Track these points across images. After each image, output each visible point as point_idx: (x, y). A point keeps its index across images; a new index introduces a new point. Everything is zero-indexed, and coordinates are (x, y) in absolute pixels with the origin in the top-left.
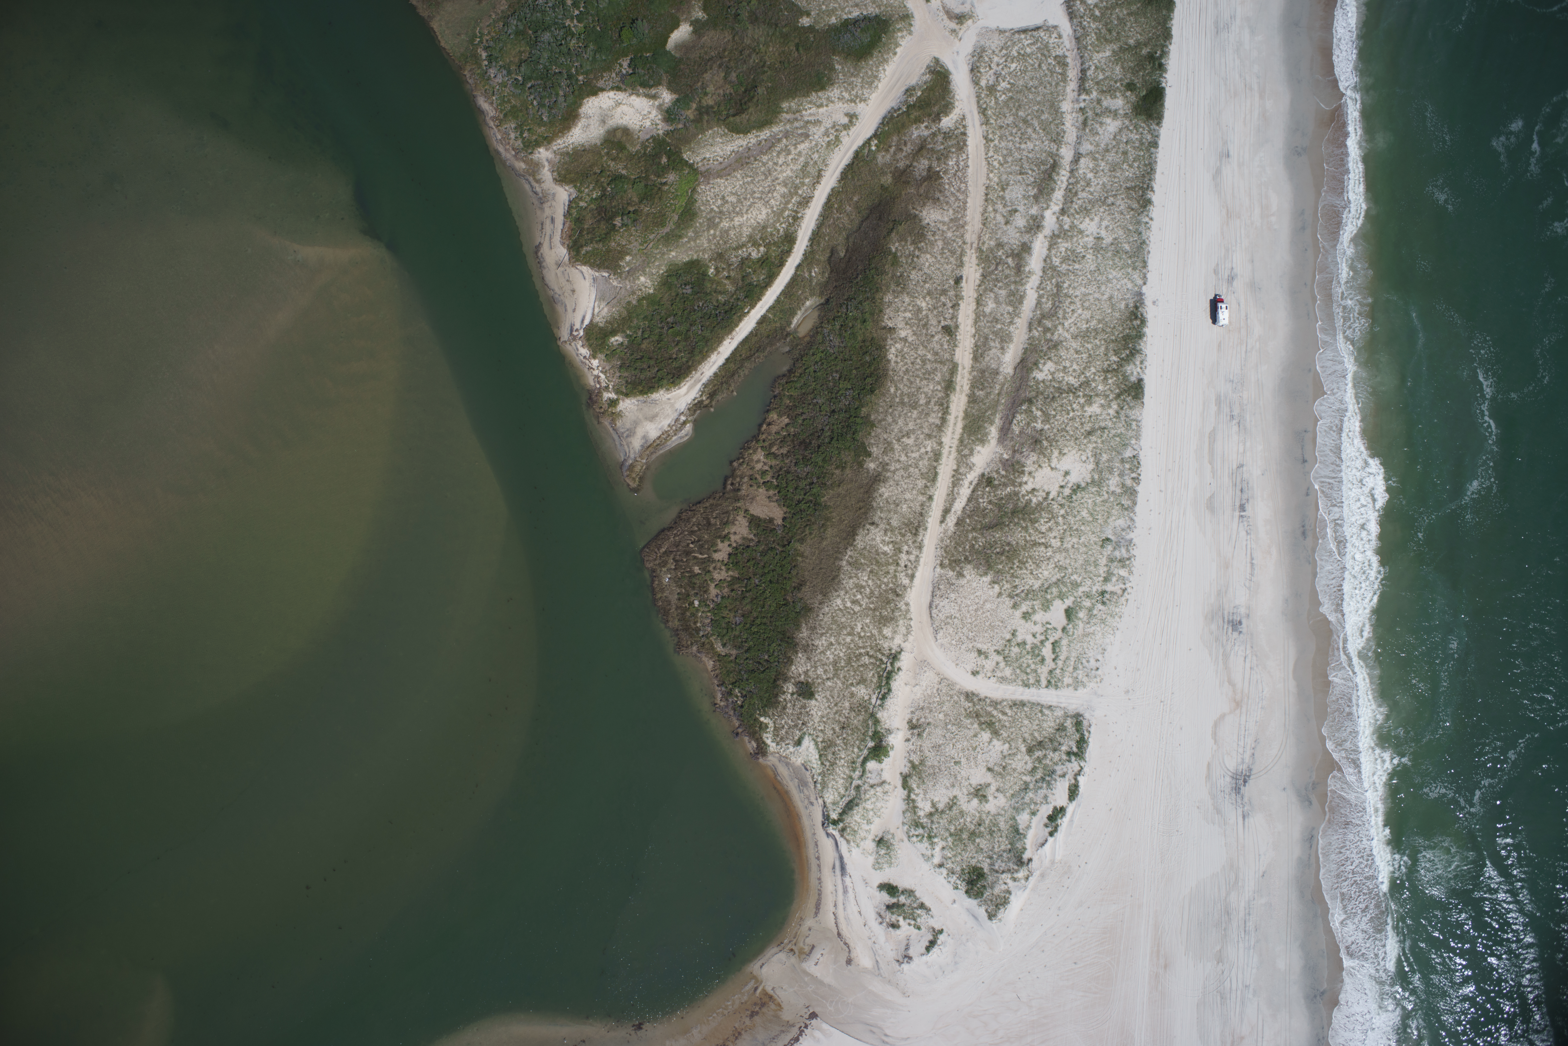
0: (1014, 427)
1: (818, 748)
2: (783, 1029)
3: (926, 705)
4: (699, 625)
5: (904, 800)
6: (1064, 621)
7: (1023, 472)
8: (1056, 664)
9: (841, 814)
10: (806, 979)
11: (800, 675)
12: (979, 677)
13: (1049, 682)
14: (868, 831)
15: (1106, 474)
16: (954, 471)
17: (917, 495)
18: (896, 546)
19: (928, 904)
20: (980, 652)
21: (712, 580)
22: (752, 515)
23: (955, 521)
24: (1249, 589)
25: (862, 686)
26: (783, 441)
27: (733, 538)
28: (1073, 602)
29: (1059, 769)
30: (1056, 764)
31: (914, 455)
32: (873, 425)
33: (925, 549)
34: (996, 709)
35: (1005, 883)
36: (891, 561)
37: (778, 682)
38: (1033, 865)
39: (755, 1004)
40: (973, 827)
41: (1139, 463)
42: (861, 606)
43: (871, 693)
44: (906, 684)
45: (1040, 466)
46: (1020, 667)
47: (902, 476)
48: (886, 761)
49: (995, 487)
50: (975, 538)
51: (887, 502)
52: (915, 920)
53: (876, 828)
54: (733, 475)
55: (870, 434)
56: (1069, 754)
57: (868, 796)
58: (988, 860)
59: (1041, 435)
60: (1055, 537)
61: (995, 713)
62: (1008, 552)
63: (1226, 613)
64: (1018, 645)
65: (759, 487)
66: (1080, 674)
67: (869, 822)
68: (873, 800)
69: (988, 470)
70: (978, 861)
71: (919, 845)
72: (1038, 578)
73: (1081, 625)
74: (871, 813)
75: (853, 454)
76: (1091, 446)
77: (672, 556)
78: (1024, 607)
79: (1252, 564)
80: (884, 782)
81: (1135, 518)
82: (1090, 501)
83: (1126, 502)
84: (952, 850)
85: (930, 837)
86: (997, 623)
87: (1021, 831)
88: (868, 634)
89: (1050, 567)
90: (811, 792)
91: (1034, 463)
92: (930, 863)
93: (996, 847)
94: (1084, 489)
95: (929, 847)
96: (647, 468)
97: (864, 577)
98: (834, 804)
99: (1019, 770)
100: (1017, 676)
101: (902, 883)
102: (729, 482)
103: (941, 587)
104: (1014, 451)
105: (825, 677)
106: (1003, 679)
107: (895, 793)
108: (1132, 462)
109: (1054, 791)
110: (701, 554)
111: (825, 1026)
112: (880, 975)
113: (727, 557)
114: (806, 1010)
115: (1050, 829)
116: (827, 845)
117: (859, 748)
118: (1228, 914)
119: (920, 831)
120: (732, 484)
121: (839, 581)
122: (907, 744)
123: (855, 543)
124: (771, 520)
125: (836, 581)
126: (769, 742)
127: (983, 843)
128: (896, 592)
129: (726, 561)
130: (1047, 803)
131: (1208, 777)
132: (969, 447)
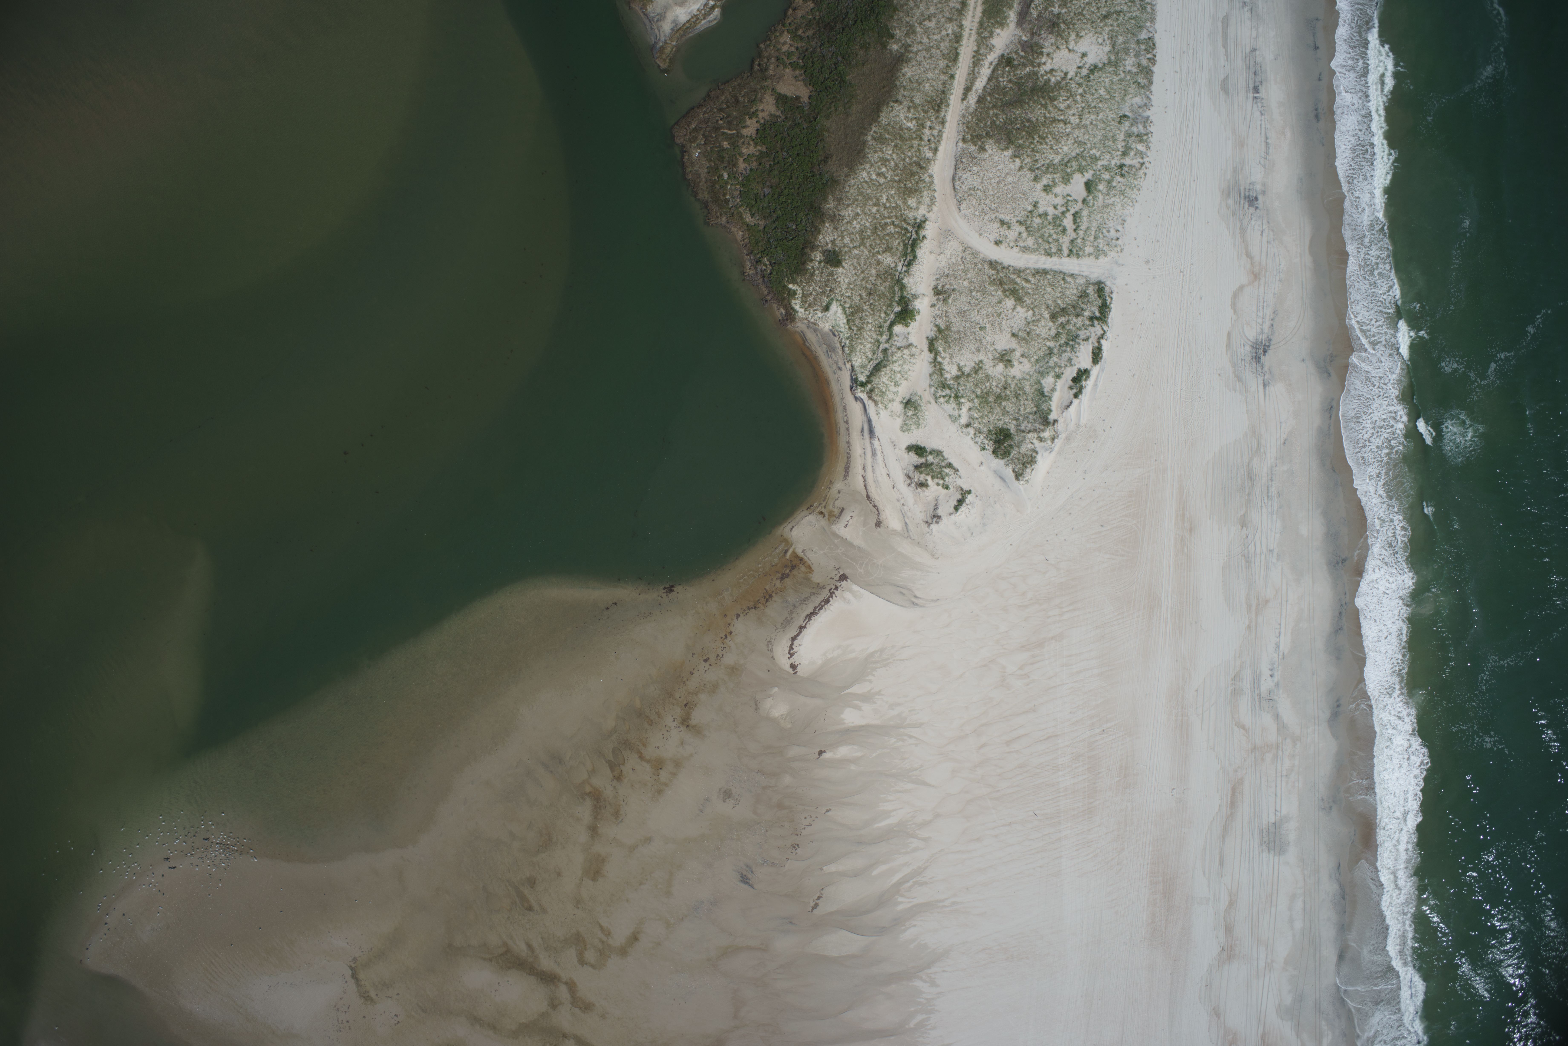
0: (1032, 11)
1: (845, 313)
2: (814, 591)
3: (951, 272)
4: (728, 197)
5: (931, 363)
6: (1084, 193)
7: (1041, 53)
8: (1077, 234)
9: (868, 377)
10: (836, 541)
11: (827, 244)
12: (1003, 246)
13: (1071, 251)
14: (896, 393)
15: (1122, 55)
16: (974, 52)
17: (939, 74)
18: (920, 122)
19: (956, 465)
20: (1002, 223)
21: (741, 154)
22: (780, 94)
23: (976, 99)
24: (1264, 166)
25: (888, 254)
26: (809, 25)
27: (761, 115)
28: (1093, 176)
29: (1082, 334)
30: (1079, 329)
31: (935, 37)
32: (895, 9)
33: (947, 125)
34: (1019, 276)
35: (1032, 443)
36: (914, 136)
37: (806, 250)
38: (1060, 426)
39: (786, 566)
40: (999, 391)
41: (1154, 45)
42: (886, 178)
43: (897, 261)
44: (931, 253)
45: (1058, 48)
46: (1042, 237)
47: (924, 57)
48: (913, 324)
49: (1015, 68)
50: (996, 115)
51: (910, 81)
52: (943, 479)
53: (903, 391)
54: (760, 55)
55: (892, 17)
56: (1091, 319)
57: (895, 358)
58: (1014, 422)
59: (1058, 18)
60: (1074, 115)
61: (1018, 280)
62: (1028, 127)
63: (1242, 189)
64: (1040, 216)
65: (785, 67)
66: (1101, 243)
67: (897, 384)
68: (900, 362)
69: (1007, 51)
70: (1005, 423)
71: (946, 406)
72: (1058, 153)
73: (1101, 197)
74: (899, 375)
75: (876, 35)
76: (1107, 29)
77: (702, 132)
78: (1045, 181)
79: (1267, 143)
80: (910, 345)
81: (1151, 97)
82: (1107, 80)
83: (1142, 80)
84: (979, 411)
85: (957, 397)
86: (1019, 195)
87: (1046, 394)
88: (894, 205)
89: (1069, 142)
90: (839, 357)
91: (1052, 44)
92: (957, 424)
93: (1022, 409)
94: (1101, 69)
95: (956, 407)
96: (677, 51)
97: (888, 151)
98: (862, 367)
99: (1043, 336)
100: (1039, 246)
101: (929, 445)
102: (757, 63)
103: (964, 160)
104: (1033, 34)
105: (851, 246)
106: (1025, 249)
107: (922, 357)
108: (1148, 43)
109: (1078, 354)
110: (730, 129)
111: (855, 588)
112: (909, 537)
113: (755, 132)
114: (836, 572)
115: (1074, 391)
116: (855, 408)
117: (885, 313)
118: (1251, 478)
119: (947, 392)
120: (759, 65)
121: (865, 155)
122: (932, 309)
123: (880, 120)
124: (798, 98)
125: (862, 155)
126: (797, 307)
127: (1009, 406)
128: (920, 165)
129: (754, 136)
130: (1071, 365)
131: (1229, 346)
132: (989, 29)
